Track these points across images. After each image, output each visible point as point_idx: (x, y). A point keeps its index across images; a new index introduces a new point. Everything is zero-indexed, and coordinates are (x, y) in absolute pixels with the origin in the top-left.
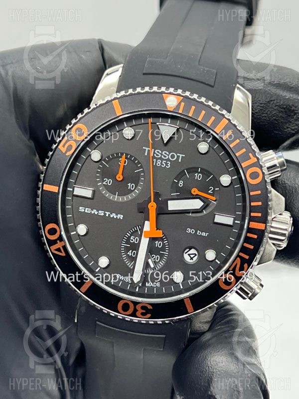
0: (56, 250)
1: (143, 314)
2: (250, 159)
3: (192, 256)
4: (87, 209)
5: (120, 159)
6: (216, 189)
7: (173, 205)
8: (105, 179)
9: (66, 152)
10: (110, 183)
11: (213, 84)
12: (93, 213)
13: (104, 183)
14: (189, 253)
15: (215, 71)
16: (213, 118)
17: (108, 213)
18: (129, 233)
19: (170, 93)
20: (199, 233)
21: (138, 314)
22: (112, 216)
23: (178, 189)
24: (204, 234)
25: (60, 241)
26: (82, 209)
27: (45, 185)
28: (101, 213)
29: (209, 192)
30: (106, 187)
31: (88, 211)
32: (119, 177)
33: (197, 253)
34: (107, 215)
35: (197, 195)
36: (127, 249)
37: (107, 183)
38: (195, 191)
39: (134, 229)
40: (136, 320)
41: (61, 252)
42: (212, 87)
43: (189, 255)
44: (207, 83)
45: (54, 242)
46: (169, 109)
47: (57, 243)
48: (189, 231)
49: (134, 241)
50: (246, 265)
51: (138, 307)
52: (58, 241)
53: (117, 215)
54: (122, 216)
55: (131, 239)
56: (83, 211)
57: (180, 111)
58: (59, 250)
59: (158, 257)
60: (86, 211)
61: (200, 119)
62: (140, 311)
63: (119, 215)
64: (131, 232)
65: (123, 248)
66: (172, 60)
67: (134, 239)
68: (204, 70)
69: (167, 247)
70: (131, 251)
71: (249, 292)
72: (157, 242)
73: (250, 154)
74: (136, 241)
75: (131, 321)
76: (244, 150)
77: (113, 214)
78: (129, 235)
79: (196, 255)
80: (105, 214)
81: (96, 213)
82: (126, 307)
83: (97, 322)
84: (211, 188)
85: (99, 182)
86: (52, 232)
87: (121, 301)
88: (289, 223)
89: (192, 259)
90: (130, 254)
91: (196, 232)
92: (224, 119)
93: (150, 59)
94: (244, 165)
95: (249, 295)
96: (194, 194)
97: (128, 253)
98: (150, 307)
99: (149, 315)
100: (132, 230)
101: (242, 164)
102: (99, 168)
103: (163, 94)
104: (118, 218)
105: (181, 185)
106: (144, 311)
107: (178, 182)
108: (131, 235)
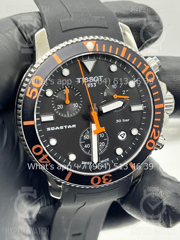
0: (43, 161)
1: (107, 181)
2: (145, 67)
3: (122, 136)
4: (52, 128)
5: (64, 90)
6: (127, 91)
7: (106, 109)
8: (58, 106)
9: (32, 97)
10: (62, 107)
11: (107, 27)
12: (56, 129)
13: (58, 108)
14: (120, 134)
15: (104, 17)
16: (118, 49)
17: (66, 127)
18: (82, 134)
19: (87, 40)
20: (124, 121)
21: (104, 182)
22: (69, 127)
23: (104, 98)
24: (127, 120)
25: (45, 154)
26: (48, 129)
27: (24, 122)
28: (62, 127)
29: (123, 94)
30: (60, 110)
31: (53, 129)
32: (68, 102)
33: (125, 133)
34: (66, 128)
35: (118, 98)
36: (83, 145)
37: (60, 107)
38: (116, 96)
39: (85, 131)
40: (102, 186)
41: (47, 161)
42: (107, 28)
43: (121, 135)
44: (103, 27)
45: (41, 156)
46: (90, 51)
47: (43, 156)
48: (118, 121)
49: (86, 138)
50: (158, 132)
51: (103, 178)
52: (43, 155)
53: (71, 126)
54: (75, 125)
55: (84, 137)
56: (50, 130)
57: (97, 50)
58: (45, 160)
59: (103, 143)
60: (52, 130)
61: (110, 52)
62: (105, 180)
63: (73, 125)
64: (83, 133)
65: (81, 145)
66: (75, 17)
67: (86, 137)
68: (97, 18)
69: (107, 135)
70: (86, 145)
71: (160, 146)
72: (100, 134)
73: (145, 64)
74: (88, 138)
75: (100, 187)
76: (141, 63)
77: (69, 126)
78: (82, 136)
79: (124, 134)
80: (64, 127)
81: (58, 129)
82: (96, 181)
83: (77, 195)
84: (124, 91)
85: (55, 108)
86: (38, 150)
87: (92, 178)
88: (172, 98)
89: (123, 137)
90: (86, 147)
91: (122, 121)
92: (124, 47)
93: (62, 20)
94: (143, 72)
95: (160, 148)
96: (115, 98)
97: (85, 147)
98: (110, 175)
99: (111, 180)
100: (84, 132)
101: (142, 72)
102: (53, 100)
103: (83, 42)
104: (73, 127)
105: (105, 95)
106: (108, 179)
107: (103, 94)
108: (84, 135)
